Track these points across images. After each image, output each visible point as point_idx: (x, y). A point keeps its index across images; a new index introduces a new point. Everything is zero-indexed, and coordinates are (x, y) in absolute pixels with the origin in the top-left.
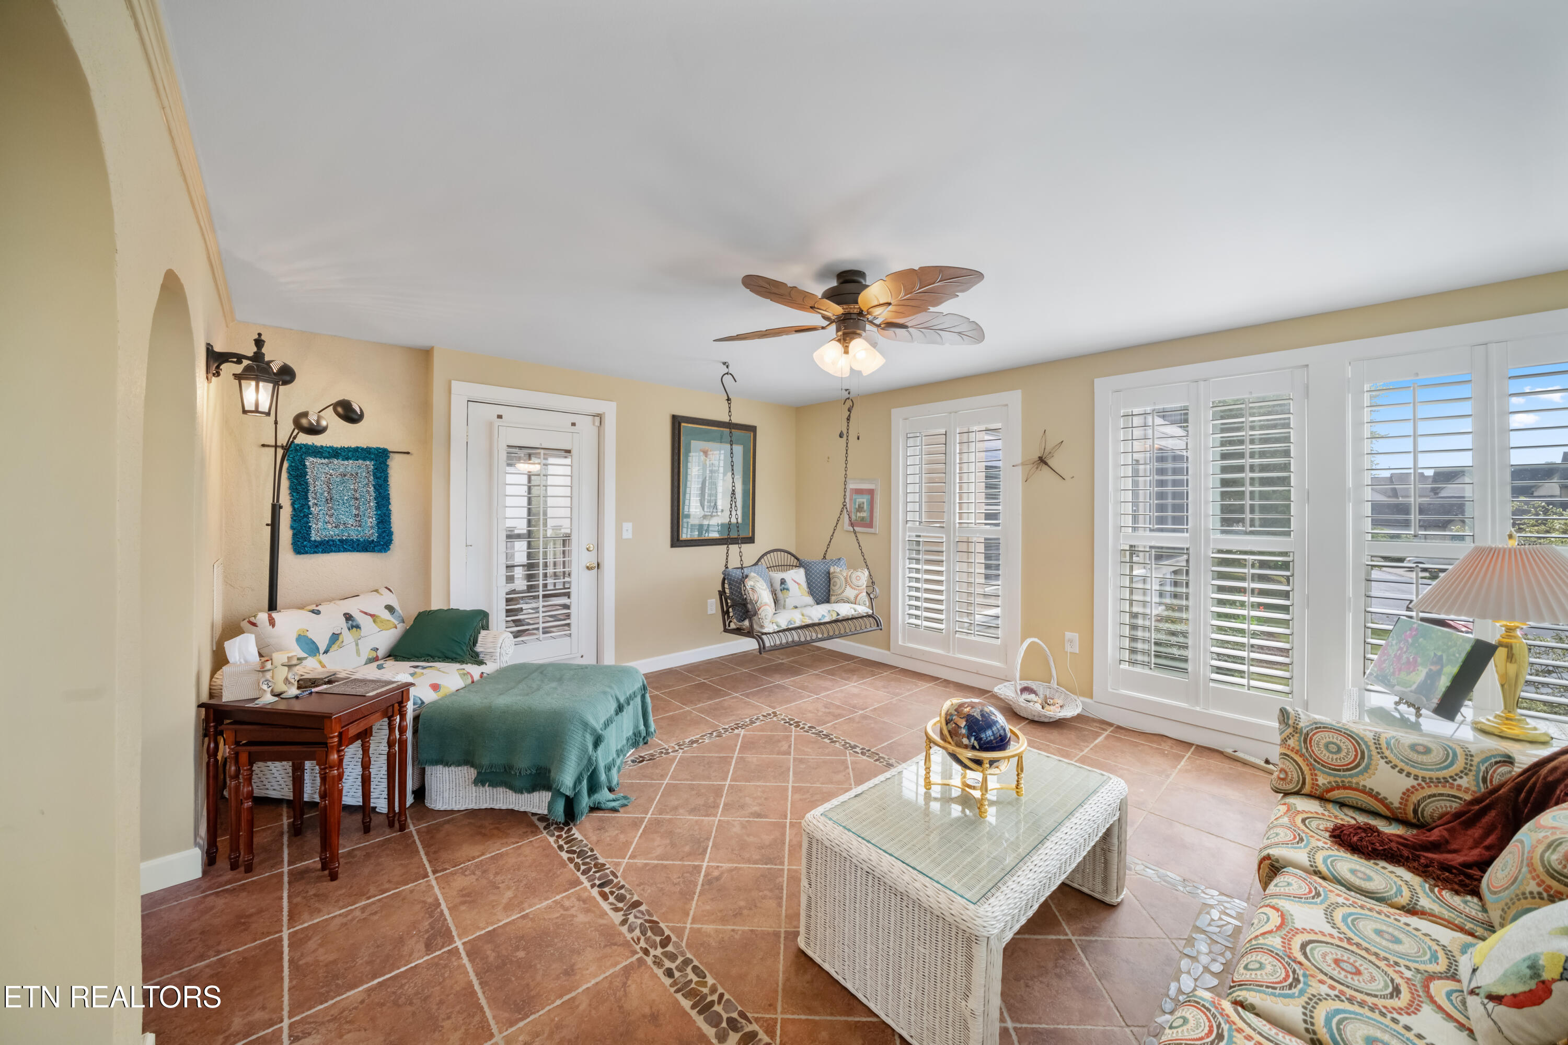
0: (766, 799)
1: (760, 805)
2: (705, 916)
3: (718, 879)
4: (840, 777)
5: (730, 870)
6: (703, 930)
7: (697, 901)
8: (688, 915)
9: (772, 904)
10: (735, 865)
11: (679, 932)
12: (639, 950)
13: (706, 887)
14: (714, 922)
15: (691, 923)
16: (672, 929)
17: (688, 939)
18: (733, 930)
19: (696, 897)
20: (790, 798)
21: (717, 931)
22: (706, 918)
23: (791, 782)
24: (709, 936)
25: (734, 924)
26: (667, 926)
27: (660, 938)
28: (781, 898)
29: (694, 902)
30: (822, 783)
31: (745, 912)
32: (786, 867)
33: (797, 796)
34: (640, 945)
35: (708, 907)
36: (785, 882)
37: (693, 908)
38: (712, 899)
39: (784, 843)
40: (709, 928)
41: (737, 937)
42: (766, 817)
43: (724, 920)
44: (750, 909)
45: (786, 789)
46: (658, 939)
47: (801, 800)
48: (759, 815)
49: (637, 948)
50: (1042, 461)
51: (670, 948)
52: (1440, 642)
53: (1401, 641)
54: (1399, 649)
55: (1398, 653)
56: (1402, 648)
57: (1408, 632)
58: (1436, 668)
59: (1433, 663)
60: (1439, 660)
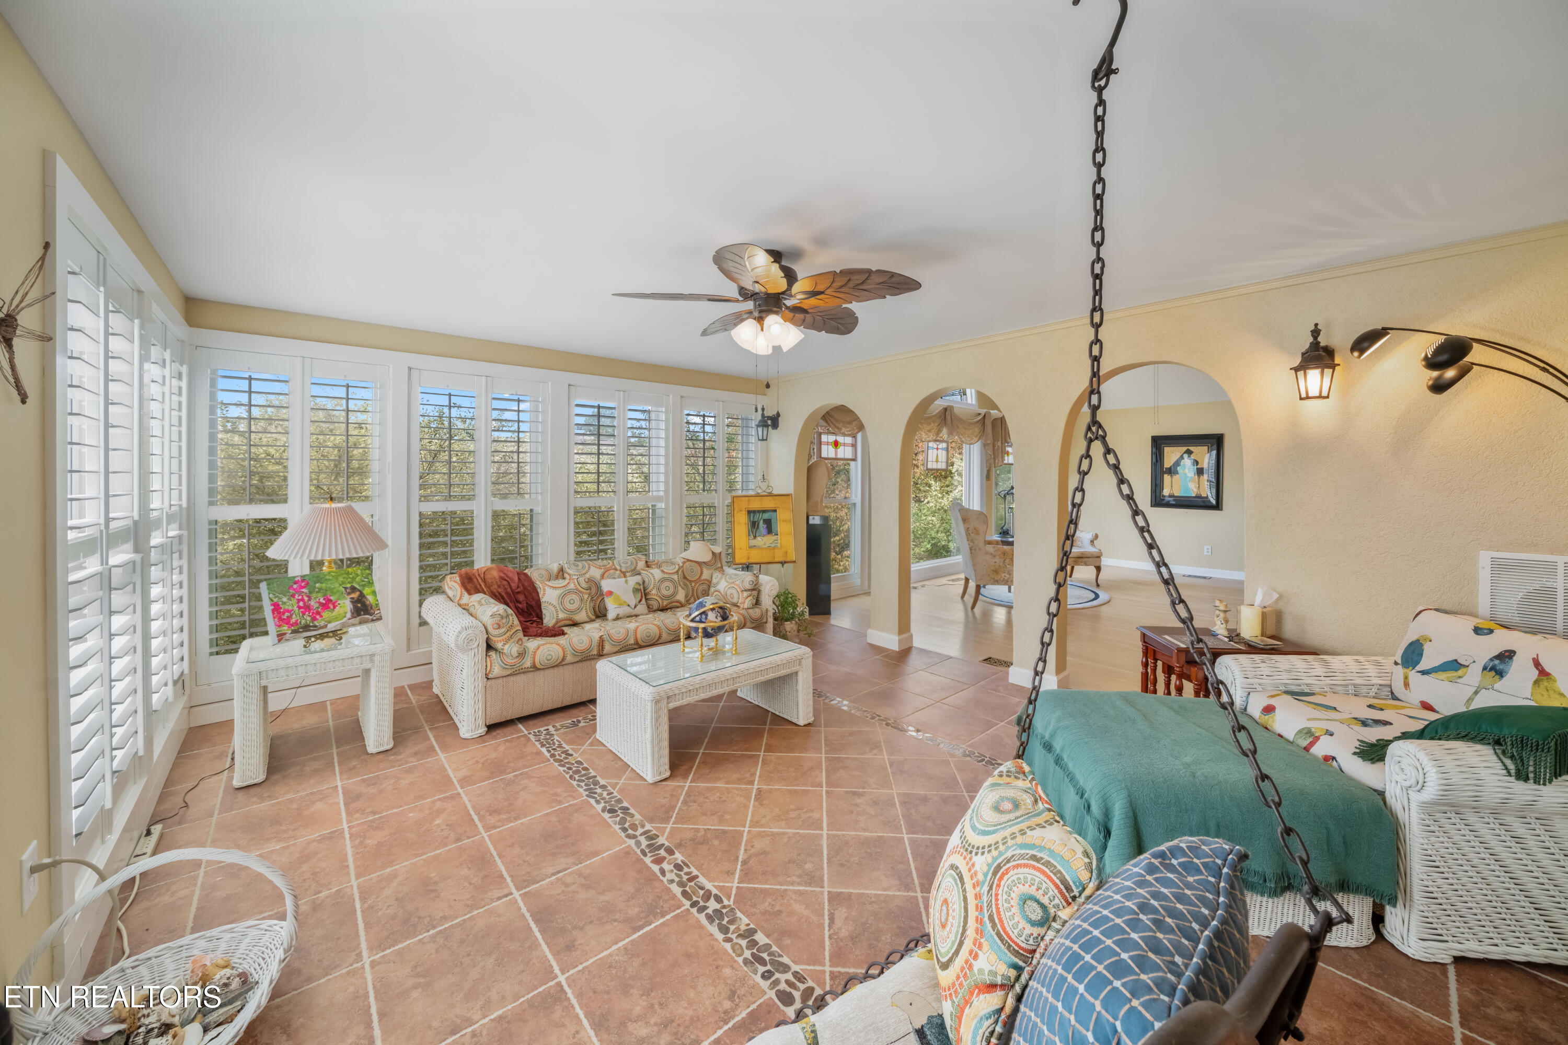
0: (852, 812)
1: (856, 805)
4: (759, 845)
20: (825, 813)
23: (825, 837)
30: (784, 834)
32: (823, 756)
33: (816, 815)
39: (827, 770)
42: (847, 792)
45: (831, 826)
47: (812, 811)
48: (854, 793)
52: (341, 579)
53: (293, 596)
54: (299, 601)
55: (301, 604)
56: (303, 600)
57: (295, 586)
58: (355, 595)
59: (349, 594)
60: (353, 589)
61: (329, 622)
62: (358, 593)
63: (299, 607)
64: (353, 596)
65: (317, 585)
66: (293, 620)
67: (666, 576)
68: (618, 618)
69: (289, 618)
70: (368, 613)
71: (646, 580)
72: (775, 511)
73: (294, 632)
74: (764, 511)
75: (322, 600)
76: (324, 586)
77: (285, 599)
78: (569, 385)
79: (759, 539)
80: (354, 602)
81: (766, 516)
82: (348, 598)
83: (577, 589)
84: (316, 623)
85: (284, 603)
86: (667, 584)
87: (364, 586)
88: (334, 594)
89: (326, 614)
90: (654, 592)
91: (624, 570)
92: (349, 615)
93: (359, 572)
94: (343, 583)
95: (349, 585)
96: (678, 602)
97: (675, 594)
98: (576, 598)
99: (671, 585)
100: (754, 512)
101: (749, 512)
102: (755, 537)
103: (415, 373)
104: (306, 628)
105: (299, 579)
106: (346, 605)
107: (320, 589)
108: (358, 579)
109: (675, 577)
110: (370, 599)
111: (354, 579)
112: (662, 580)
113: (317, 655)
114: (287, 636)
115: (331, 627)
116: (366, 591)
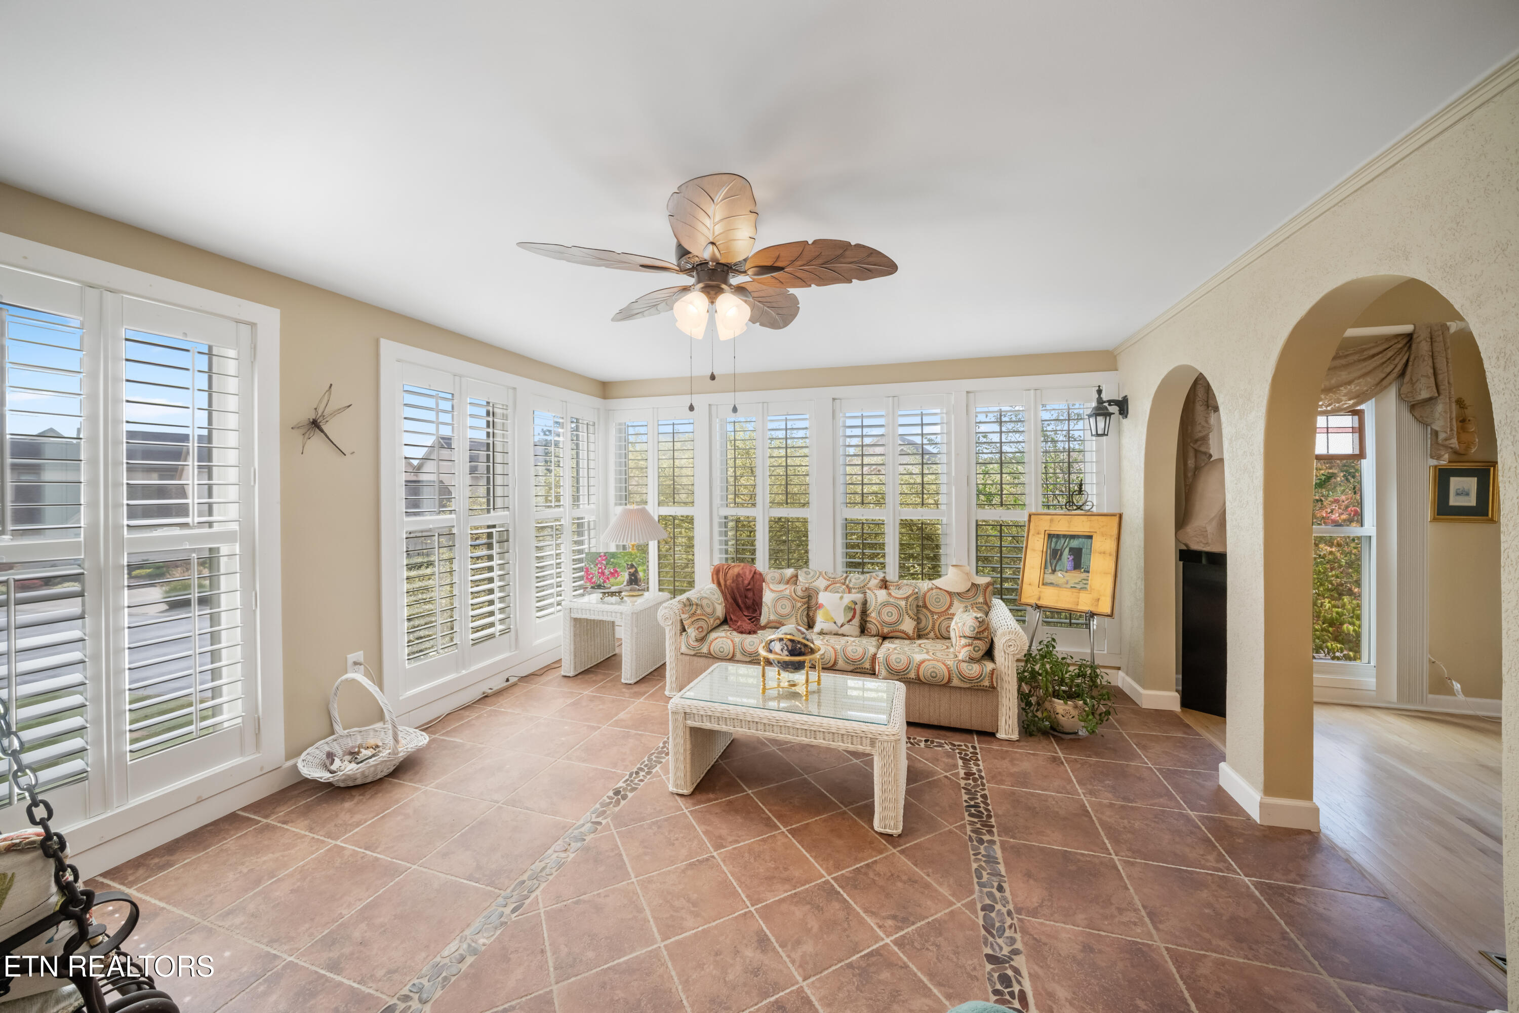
2: (938, 899)
3: (894, 917)
5: (873, 914)
6: (950, 893)
7: (932, 915)
8: (952, 912)
9: (878, 868)
10: (864, 915)
11: (971, 906)
12: (1016, 919)
13: (912, 919)
14: (936, 891)
15: (955, 904)
16: (975, 912)
17: (968, 897)
18: (928, 875)
19: (930, 919)
21: (941, 884)
22: (939, 897)
24: (949, 886)
25: (923, 878)
26: (977, 917)
27: (991, 914)
28: (867, 865)
29: (936, 916)
31: (905, 878)
34: (1011, 922)
35: (929, 903)
36: (847, 870)
37: (942, 913)
38: (920, 906)
40: (944, 891)
41: (930, 870)
43: (927, 886)
44: (898, 876)
46: (993, 915)
49: (1015, 921)
50: (315, 424)
51: (988, 902)
52: (626, 558)
53: (597, 565)
54: (599, 568)
55: (600, 571)
56: (601, 568)
57: (599, 559)
58: (632, 570)
59: (629, 569)
60: (632, 566)
61: (613, 586)
62: (634, 569)
63: (599, 573)
64: (630, 570)
65: (612, 560)
66: (593, 580)
67: (892, 600)
68: (821, 633)
69: (592, 578)
70: (637, 584)
71: (868, 600)
72: (1090, 537)
73: (592, 588)
74: (1073, 537)
75: (612, 571)
76: (615, 561)
77: (592, 566)
78: (834, 399)
79: (1059, 574)
80: (631, 575)
81: (1075, 543)
82: (628, 571)
83: (791, 596)
84: (605, 585)
85: (591, 568)
86: (889, 609)
87: (639, 565)
88: (620, 567)
89: (612, 580)
90: (873, 615)
91: (851, 586)
92: (625, 583)
93: (638, 554)
94: (627, 561)
95: (630, 563)
96: (903, 632)
97: (898, 622)
98: (788, 604)
99: (895, 611)
100: (1058, 536)
101: (1051, 536)
102: (1054, 571)
103: (714, 408)
104: (599, 587)
105: (602, 554)
106: (625, 576)
107: (613, 563)
108: (636, 559)
109: (903, 603)
110: (641, 575)
111: (634, 559)
112: (886, 604)
113: (607, 606)
114: (589, 590)
115: (613, 589)
116: (640, 569)
